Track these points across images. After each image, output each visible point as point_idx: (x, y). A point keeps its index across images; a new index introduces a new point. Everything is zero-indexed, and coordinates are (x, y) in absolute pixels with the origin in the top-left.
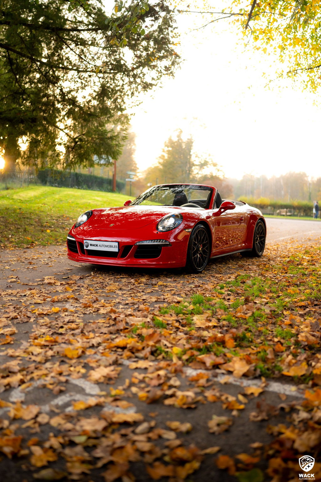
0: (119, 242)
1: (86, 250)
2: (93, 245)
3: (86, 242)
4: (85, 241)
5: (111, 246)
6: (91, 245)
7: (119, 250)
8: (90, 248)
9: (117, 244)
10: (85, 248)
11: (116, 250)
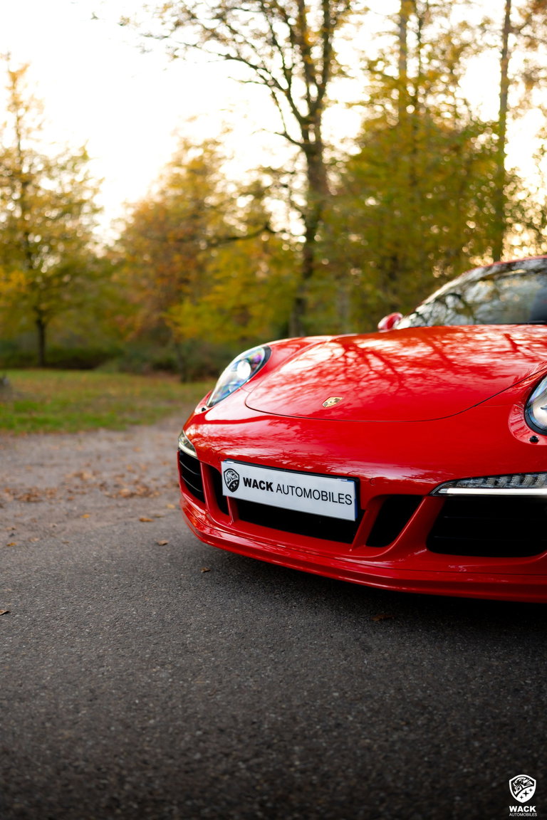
0: (358, 481)
1: (231, 499)
2: (255, 485)
3: (229, 470)
4: (225, 465)
5: (325, 496)
6: (247, 482)
7: (359, 511)
8: (244, 493)
9: (349, 488)
10: (226, 492)
11: (347, 512)
